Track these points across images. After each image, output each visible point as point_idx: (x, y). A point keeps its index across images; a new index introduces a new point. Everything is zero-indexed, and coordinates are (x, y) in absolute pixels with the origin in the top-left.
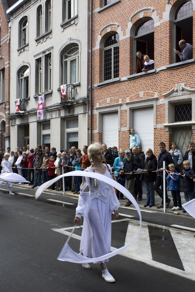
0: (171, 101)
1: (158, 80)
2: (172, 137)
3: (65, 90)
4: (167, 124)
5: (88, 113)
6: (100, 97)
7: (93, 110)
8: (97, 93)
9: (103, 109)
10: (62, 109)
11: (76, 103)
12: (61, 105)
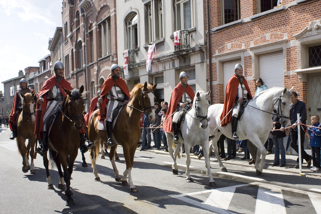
0: (304, 42)
1: (287, 18)
2: (307, 86)
3: (179, 36)
4: (300, 70)
5: (207, 62)
6: (220, 43)
7: (212, 58)
8: (216, 38)
9: (223, 57)
10: (176, 59)
11: (191, 51)
12: (174, 55)
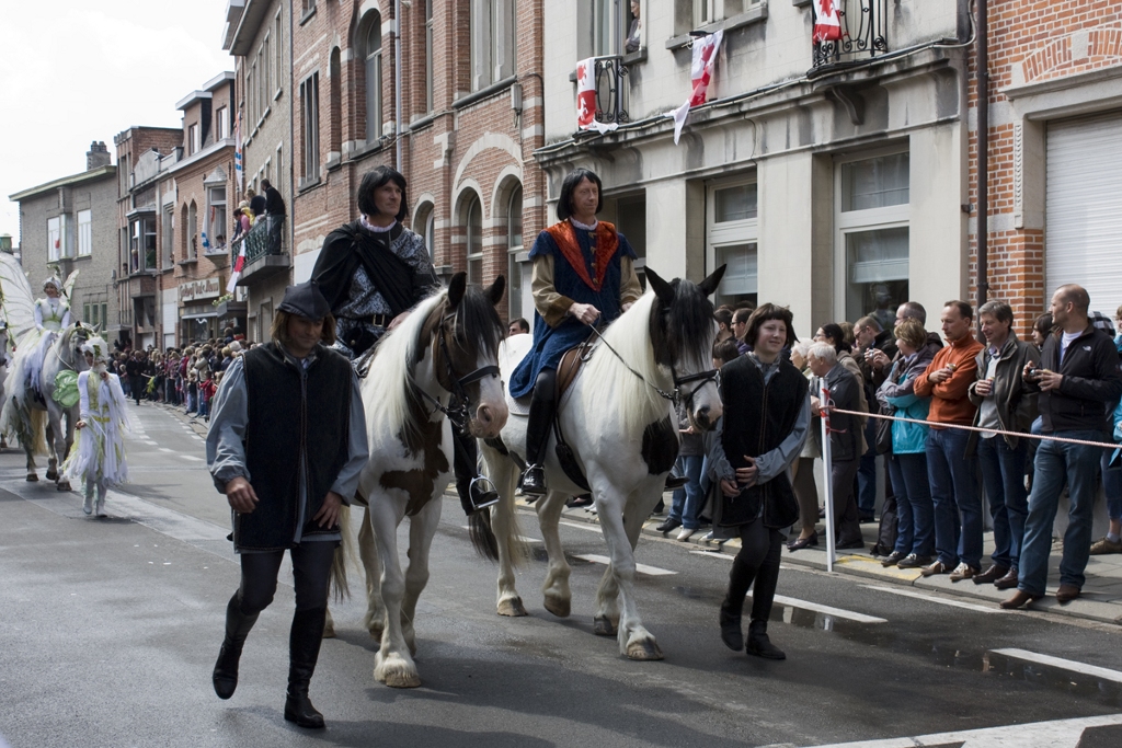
5: (966, 122)
6: (1033, 31)
7: (993, 101)
9: (1048, 95)
10: (818, 106)
11: (894, 69)
12: (812, 84)
